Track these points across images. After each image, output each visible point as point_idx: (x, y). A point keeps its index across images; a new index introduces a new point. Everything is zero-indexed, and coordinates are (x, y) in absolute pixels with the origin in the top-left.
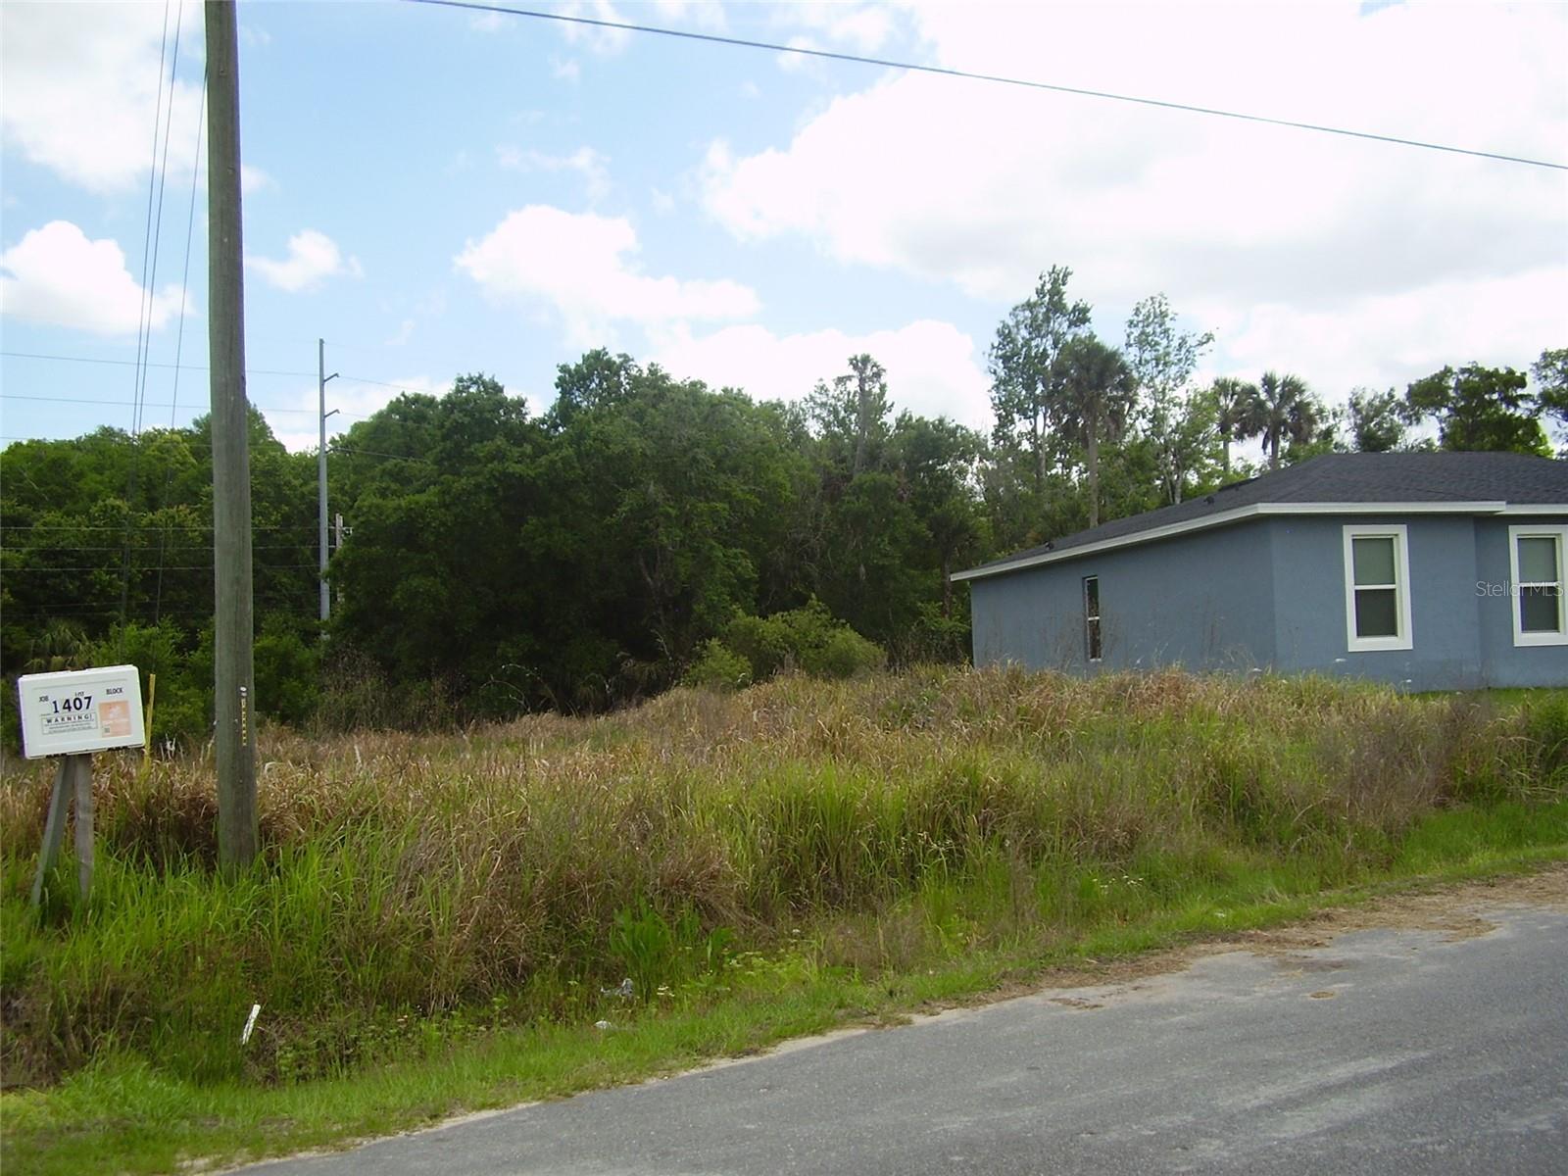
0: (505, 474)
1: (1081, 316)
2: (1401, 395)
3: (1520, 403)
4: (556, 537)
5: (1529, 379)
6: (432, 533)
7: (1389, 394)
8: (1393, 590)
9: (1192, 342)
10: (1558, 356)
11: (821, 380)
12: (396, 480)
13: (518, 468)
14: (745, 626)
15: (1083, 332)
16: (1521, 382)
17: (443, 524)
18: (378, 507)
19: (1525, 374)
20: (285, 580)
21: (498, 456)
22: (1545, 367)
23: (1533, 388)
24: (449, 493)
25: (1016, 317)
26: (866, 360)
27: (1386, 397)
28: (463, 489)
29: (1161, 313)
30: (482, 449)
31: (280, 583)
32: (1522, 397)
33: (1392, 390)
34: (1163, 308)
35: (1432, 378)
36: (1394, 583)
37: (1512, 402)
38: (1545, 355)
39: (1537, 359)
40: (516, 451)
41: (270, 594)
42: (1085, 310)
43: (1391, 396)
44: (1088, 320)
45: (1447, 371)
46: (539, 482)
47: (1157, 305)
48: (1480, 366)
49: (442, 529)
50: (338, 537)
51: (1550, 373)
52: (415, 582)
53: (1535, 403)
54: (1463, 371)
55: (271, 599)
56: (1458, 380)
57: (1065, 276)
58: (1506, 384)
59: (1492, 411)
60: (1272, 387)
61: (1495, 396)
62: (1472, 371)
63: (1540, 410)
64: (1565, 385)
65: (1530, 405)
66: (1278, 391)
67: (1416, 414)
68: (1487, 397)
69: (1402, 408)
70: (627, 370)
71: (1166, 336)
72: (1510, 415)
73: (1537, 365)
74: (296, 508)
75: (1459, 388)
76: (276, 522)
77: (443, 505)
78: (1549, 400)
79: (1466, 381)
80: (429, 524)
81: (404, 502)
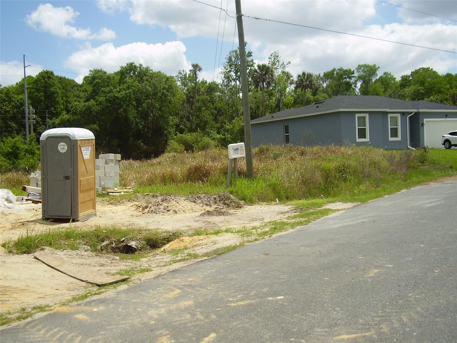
0: (114, 96)
2: (322, 75)
3: (352, 78)
5: (355, 72)
6: (95, 112)
8: (365, 128)
9: (285, 64)
10: (362, 66)
14: (180, 137)
15: (249, 59)
16: (353, 73)
19: (354, 71)
21: (111, 91)
22: (359, 69)
23: (356, 74)
24: (98, 102)
25: (231, 54)
26: (197, 66)
27: (318, 76)
28: (102, 101)
29: (277, 56)
32: (353, 77)
33: (319, 74)
34: (278, 54)
35: (331, 71)
36: (365, 126)
37: (350, 78)
38: (359, 66)
39: (357, 67)
42: (251, 53)
43: (319, 75)
44: (252, 56)
45: (334, 69)
46: (123, 98)
47: (276, 54)
48: (343, 68)
49: (98, 111)
50: (31, 112)
51: (360, 70)
54: (338, 69)
56: (337, 72)
58: (349, 73)
59: (345, 80)
60: (305, 76)
61: (346, 76)
62: (340, 70)
63: (357, 80)
64: (364, 74)
65: (355, 79)
66: (306, 77)
67: (325, 81)
68: (344, 76)
69: (322, 79)
70: (140, 68)
71: (278, 62)
72: (350, 81)
73: (357, 68)
74: (16, 104)
75: (337, 74)
76: (10, 108)
77: (97, 105)
78: (360, 78)
79: (339, 72)
80: (94, 110)
81: (87, 104)
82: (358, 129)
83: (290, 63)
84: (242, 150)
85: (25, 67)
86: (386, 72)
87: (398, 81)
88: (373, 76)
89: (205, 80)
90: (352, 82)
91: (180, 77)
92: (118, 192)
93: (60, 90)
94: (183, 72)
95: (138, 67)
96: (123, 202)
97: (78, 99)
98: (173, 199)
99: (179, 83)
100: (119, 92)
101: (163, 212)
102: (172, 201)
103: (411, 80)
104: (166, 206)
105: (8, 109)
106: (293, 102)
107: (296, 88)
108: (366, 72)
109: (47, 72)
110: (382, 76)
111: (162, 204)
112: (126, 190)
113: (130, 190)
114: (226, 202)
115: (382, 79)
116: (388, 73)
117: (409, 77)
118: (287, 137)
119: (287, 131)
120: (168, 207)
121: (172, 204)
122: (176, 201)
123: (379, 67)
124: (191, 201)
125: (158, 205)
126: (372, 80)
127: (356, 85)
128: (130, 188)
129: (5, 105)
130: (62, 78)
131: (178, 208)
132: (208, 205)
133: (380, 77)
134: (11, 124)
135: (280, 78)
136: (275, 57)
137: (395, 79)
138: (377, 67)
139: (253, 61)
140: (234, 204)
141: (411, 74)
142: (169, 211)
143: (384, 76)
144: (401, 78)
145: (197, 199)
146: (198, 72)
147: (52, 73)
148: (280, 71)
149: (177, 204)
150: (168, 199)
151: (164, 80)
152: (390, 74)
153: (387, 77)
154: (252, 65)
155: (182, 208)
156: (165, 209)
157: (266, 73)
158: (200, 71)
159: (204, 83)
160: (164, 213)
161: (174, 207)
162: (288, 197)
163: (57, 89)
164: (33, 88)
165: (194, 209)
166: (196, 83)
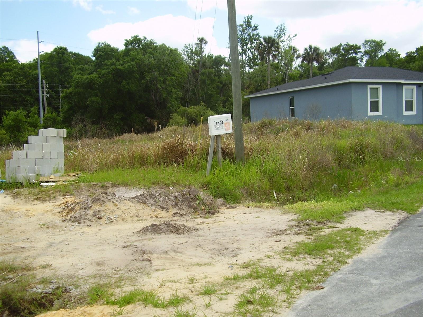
0: (116, 69)
1: (256, 28)
2: (328, 51)
3: (358, 54)
4: (131, 86)
5: (361, 47)
6: (97, 85)
7: (325, 50)
8: (378, 101)
9: (291, 36)
10: (369, 41)
11: (185, 45)
12: (82, 71)
13: (119, 67)
14: (183, 110)
15: (255, 32)
16: (359, 48)
17: (100, 82)
18: (81, 78)
19: (360, 46)
20: (29, 99)
21: (113, 64)
22: (366, 44)
23: (362, 50)
24: (100, 74)
26: (203, 39)
27: (324, 51)
28: (105, 73)
29: (283, 28)
30: (110, 62)
31: (27, 99)
32: (359, 52)
33: (326, 49)
34: (284, 27)
35: (337, 47)
36: (378, 99)
37: (356, 53)
38: (365, 41)
39: (363, 42)
40: (118, 63)
41: (25, 103)
42: (257, 27)
43: (326, 51)
44: (258, 29)
45: (341, 45)
46: (126, 71)
47: (282, 26)
48: (349, 43)
49: (100, 84)
50: (44, 86)
51: (366, 46)
52: (93, 99)
53: (362, 54)
54: (345, 45)
55: (25, 104)
56: (343, 47)
57: (251, 18)
58: (355, 48)
59: (351, 55)
60: (311, 49)
61: (353, 51)
62: (347, 45)
63: (363, 55)
64: (370, 49)
65: (361, 54)
66: (313, 49)
67: (331, 56)
68: (350, 52)
69: (328, 54)
70: (145, 41)
71: (284, 35)
72: (356, 57)
73: (363, 44)
74: (31, 78)
75: (343, 49)
76: (25, 83)
77: (99, 77)
78: (366, 53)
79: (345, 47)
80: (96, 83)
81: (89, 77)
82: (370, 101)
83: (296, 35)
84: (227, 125)
85: (38, 43)
86: (391, 49)
87: (403, 58)
88: (380, 51)
89: (211, 54)
90: (358, 57)
91: (186, 50)
92: (54, 182)
93: (74, 65)
94: (188, 46)
95: (142, 40)
96: (54, 197)
97: (82, 72)
98: (110, 200)
99: (185, 57)
100: (122, 65)
101: (90, 220)
102: (107, 203)
103: (416, 56)
104: (97, 211)
105: (23, 84)
106: (299, 75)
107: (302, 62)
108: (372, 47)
109: (61, 48)
110: (387, 52)
111: (91, 206)
112: (68, 178)
113: (72, 179)
114: (193, 203)
115: (387, 55)
116: (393, 49)
117: (414, 53)
118: (293, 110)
119: (292, 104)
120: (99, 211)
121: (106, 208)
122: (113, 202)
123: (385, 43)
124: (139, 202)
125: (85, 208)
126: (378, 55)
127: (362, 60)
128: (75, 176)
129: (20, 80)
130: (76, 54)
131: (114, 214)
132: (164, 208)
133: (385, 53)
134: (26, 98)
135: (286, 52)
136: (281, 30)
137: (399, 55)
138: (383, 42)
139: (259, 35)
140: (203, 208)
141: (416, 51)
142: (100, 218)
143: (389, 53)
144: (406, 54)
145: (148, 198)
146: (203, 46)
147: (66, 49)
148: (286, 44)
149: (115, 208)
150: (103, 199)
151: (168, 52)
152: (395, 50)
153: (392, 53)
154: (258, 38)
155: (120, 214)
156: (94, 216)
157: (272, 45)
158: (206, 44)
159: (210, 57)
160: (92, 222)
161: (109, 212)
162: (289, 189)
163: (71, 64)
164: (47, 64)
165: (140, 215)
166: (201, 57)
